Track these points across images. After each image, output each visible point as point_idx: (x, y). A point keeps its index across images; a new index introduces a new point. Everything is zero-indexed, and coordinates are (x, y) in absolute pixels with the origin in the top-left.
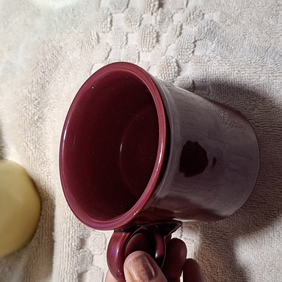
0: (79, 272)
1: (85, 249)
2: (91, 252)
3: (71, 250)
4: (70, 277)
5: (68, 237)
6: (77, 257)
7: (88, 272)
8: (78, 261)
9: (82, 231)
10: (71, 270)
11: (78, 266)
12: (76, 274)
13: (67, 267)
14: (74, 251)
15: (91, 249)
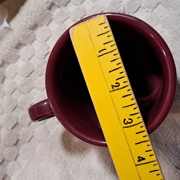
0: (21, 42)
1: (34, 32)
2: (36, 36)
3: (25, 25)
4: (13, 40)
5: (29, 16)
6: (26, 33)
7: (26, 47)
8: (24, 35)
9: (40, 20)
10: (17, 37)
11: (22, 38)
12: (18, 42)
13: (16, 34)
14: (26, 27)
15: (37, 35)
